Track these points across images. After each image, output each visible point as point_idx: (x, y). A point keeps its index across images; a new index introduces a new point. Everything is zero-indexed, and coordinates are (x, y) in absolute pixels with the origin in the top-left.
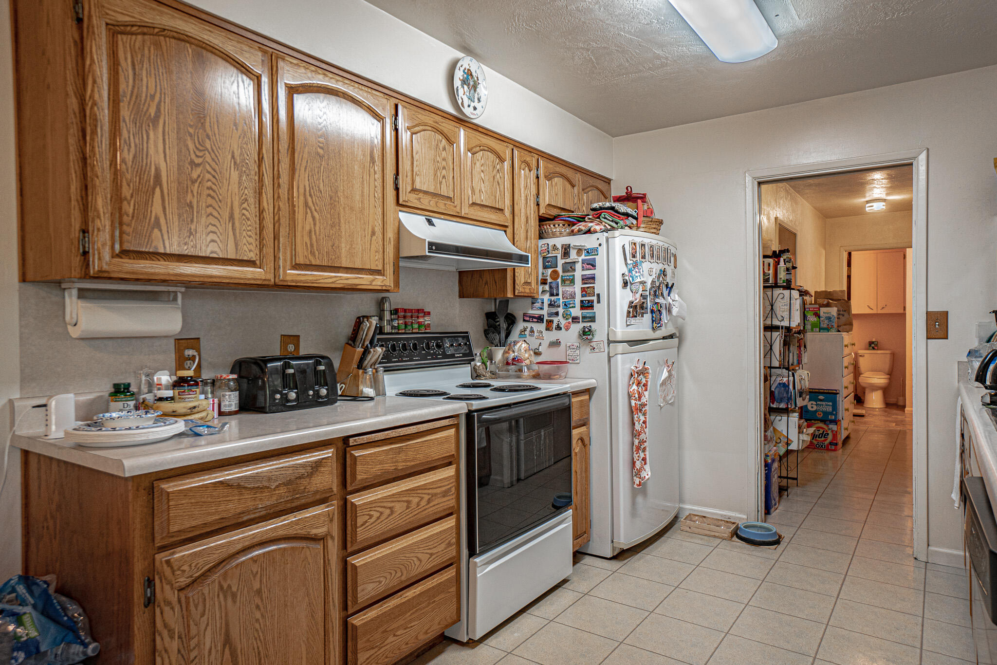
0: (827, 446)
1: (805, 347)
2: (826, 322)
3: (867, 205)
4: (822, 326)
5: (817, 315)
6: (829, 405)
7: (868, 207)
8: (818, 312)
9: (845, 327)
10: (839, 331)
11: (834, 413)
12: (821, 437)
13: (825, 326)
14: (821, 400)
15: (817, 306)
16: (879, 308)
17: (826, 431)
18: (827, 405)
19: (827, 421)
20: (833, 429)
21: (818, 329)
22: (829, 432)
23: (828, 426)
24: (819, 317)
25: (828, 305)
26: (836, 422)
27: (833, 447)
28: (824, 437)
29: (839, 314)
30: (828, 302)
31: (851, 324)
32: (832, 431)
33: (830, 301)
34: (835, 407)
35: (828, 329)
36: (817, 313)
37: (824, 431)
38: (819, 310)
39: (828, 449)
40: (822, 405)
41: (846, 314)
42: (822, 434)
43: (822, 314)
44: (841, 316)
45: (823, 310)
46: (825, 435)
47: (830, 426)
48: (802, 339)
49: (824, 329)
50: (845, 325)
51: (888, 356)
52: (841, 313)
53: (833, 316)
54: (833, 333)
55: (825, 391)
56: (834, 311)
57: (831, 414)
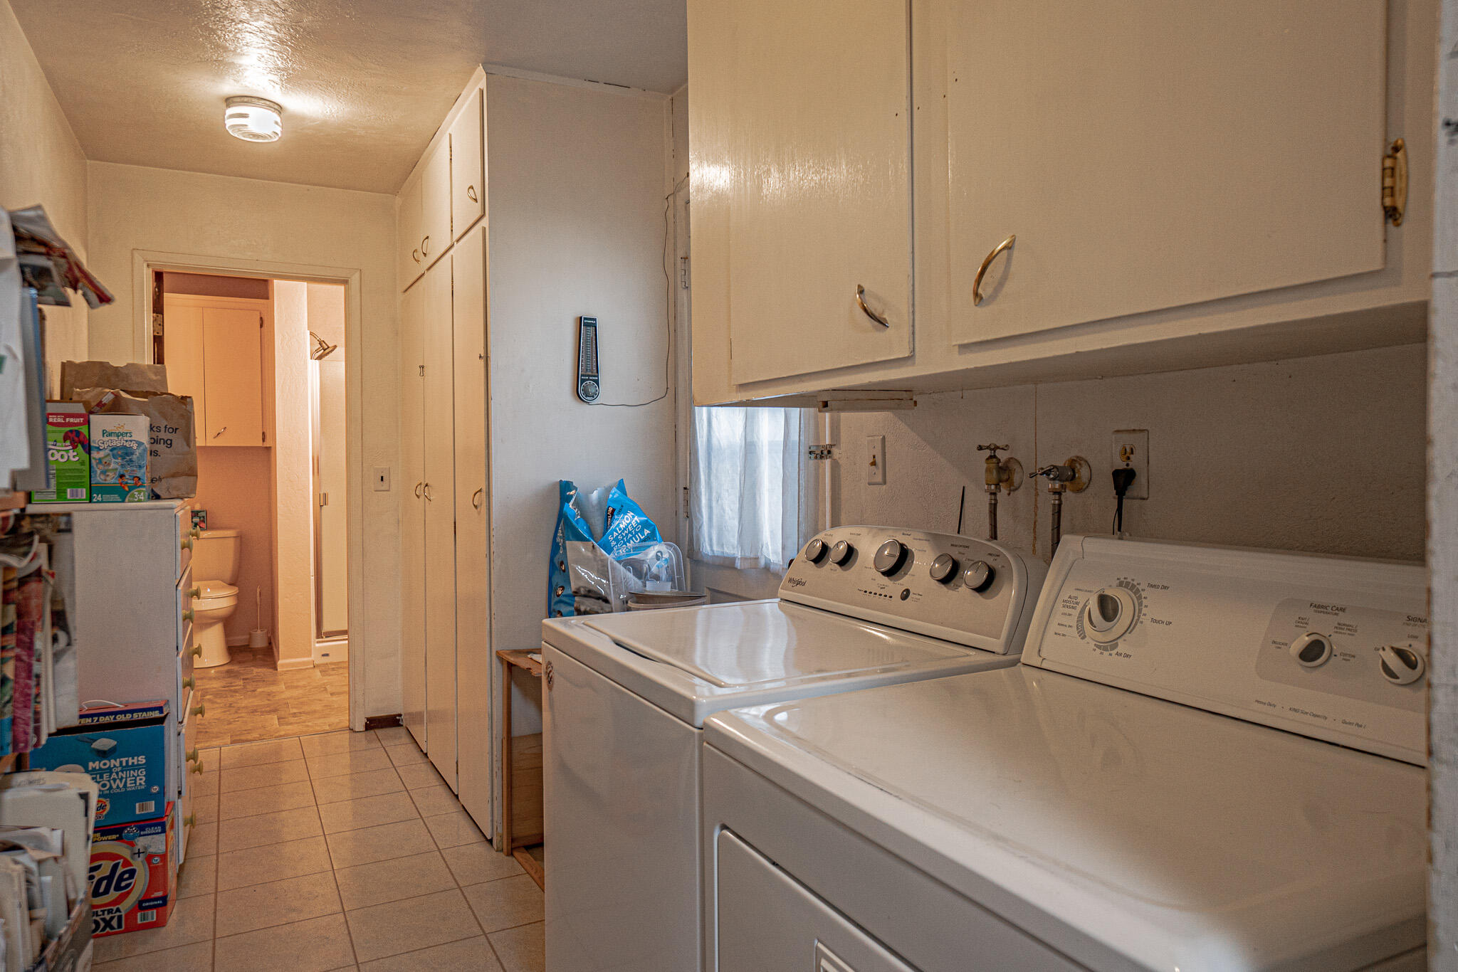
0: (131, 913)
1: (60, 619)
2: (115, 464)
3: (230, 111)
4: (99, 478)
5: (79, 440)
6: (135, 767)
7: (232, 116)
8: (84, 429)
9: (175, 481)
10: (157, 497)
11: (155, 789)
12: (107, 891)
13: (112, 479)
14: (103, 754)
15: (80, 409)
16: (212, 432)
17: (127, 863)
18: (127, 768)
19: (128, 824)
20: (152, 850)
21: (84, 492)
22: (139, 865)
23: (132, 844)
24: (88, 449)
25: (116, 407)
26: (157, 823)
27: (152, 916)
28: (118, 888)
29: (154, 441)
30: (117, 396)
31: (192, 473)
32: (149, 858)
33: (124, 395)
34: (156, 771)
35: (121, 491)
36: (78, 433)
37: (115, 867)
38: (88, 422)
39: (133, 928)
40: (110, 770)
41: (177, 439)
42: (110, 878)
43: (96, 438)
44: (161, 447)
45: (100, 422)
46: (121, 879)
47: (141, 842)
48: (38, 573)
49: (106, 490)
50: (174, 476)
51: (231, 544)
52: (163, 435)
53: (140, 444)
54: (140, 503)
55: (120, 718)
56: (137, 428)
57: (144, 795)
